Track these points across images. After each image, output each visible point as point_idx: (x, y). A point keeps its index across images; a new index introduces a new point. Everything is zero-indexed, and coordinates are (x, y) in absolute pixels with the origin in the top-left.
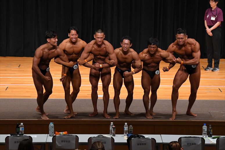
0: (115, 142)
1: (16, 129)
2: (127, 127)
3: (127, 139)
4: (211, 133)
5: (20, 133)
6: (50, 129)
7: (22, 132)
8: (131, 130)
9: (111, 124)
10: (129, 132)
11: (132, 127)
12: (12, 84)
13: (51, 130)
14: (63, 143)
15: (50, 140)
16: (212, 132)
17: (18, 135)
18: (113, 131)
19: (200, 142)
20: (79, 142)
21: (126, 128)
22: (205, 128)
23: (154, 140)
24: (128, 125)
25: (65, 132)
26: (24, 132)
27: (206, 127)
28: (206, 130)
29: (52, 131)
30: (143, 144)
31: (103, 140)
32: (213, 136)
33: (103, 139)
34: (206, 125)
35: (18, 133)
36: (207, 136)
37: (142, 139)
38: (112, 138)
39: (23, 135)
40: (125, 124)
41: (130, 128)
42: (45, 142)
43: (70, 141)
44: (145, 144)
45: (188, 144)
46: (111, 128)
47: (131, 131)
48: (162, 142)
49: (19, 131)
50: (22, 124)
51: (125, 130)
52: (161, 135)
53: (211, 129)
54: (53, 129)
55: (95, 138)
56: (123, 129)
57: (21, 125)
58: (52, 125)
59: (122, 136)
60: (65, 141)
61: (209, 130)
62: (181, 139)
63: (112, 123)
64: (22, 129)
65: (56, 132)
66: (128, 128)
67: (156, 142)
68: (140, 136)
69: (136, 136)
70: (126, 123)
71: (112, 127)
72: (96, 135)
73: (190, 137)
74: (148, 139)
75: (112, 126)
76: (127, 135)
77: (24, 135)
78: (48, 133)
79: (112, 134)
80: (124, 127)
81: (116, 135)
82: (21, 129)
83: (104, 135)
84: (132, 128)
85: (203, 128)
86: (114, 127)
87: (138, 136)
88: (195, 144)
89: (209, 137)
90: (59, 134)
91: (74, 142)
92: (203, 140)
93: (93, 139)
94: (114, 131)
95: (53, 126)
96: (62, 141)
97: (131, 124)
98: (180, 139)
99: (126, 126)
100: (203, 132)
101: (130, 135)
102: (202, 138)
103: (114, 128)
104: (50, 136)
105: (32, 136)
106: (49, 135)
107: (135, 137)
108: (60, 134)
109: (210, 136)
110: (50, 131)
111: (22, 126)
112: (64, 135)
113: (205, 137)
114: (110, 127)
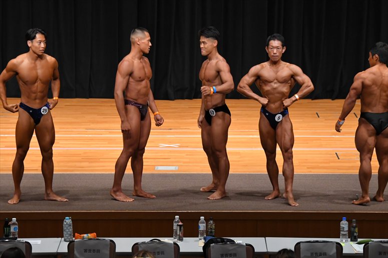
0: (181, 251)
1: (4, 229)
2: (205, 225)
3: (203, 245)
4: (355, 234)
5: (11, 237)
6: (65, 228)
7: (14, 235)
8: (211, 229)
9: (175, 219)
10: (208, 232)
11: (214, 225)
12: (6, 147)
13: (67, 230)
14: (87, 254)
15: (64, 248)
16: (357, 231)
17: (7, 240)
18: (178, 231)
19: (334, 251)
20: (116, 251)
21: (202, 227)
22: (344, 224)
23: (250, 247)
24: (207, 220)
25: (92, 234)
26: (19, 234)
27: (346, 224)
28: (346, 229)
29: (69, 231)
30: (231, 255)
31: (158, 248)
32: (359, 240)
33: (159, 246)
34: (347, 221)
35: (7, 236)
36: (349, 239)
37: (229, 246)
38: (175, 244)
39: (16, 239)
40: (200, 219)
41: (209, 227)
42: (56, 251)
43: (99, 250)
44: (235, 255)
45: (312, 254)
46: (175, 227)
47: (211, 232)
48: (266, 251)
49: (10, 232)
50: (14, 219)
51: (201, 229)
52: (266, 238)
53: (355, 227)
54: (70, 229)
55: (144, 245)
56: (198, 227)
57: (12, 222)
58: (68, 221)
59: (195, 241)
60: (90, 251)
61: (352, 229)
62: (300, 246)
63: (177, 217)
64: (15, 228)
65: (76, 234)
66: (207, 226)
67: (255, 251)
68: (225, 240)
69: (219, 240)
70: (202, 218)
71: (178, 225)
72: (147, 240)
73: (317, 242)
74: (240, 245)
75: (178, 222)
76: (205, 239)
77: (19, 239)
78: (62, 237)
79: (178, 237)
80: (200, 225)
81: (184, 238)
82: (12, 230)
83: (162, 239)
84: (214, 227)
85: (341, 225)
86: (180, 224)
87: (223, 241)
88: (325, 254)
89: (351, 241)
90: (81, 237)
91: (108, 252)
92: (339, 247)
93: (141, 245)
94: (180, 231)
95: (71, 222)
96: (86, 251)
97: (211, 219)
98: (298, 244)
99: (204, 223)
100: (342, 233)
101: (209, 238)
102: (338, 244)
103: (180, 226)
104: (65, 241)
105: (32, 241)
106: (63, 238)
107: (217, 242)
108: (83, 237)
109: (354, 239)
110: (65, 233)
111: (14, 224)
112: (91, 239)
113: (344, 241)
114: (175, 224)
